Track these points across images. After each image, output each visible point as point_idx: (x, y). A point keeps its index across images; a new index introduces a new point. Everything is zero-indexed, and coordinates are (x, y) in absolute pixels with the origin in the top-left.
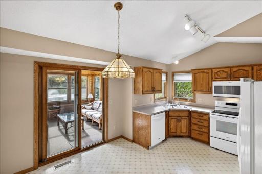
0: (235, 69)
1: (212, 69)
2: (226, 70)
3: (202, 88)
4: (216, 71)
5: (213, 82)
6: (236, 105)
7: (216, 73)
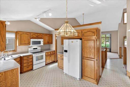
0: (39, 34)
1: (30, 33)
2: (36, 34)
3: (25, 42)
4: (32, 34)
5: (31, 39)
6: (37, 48)
7: (32, 35)
